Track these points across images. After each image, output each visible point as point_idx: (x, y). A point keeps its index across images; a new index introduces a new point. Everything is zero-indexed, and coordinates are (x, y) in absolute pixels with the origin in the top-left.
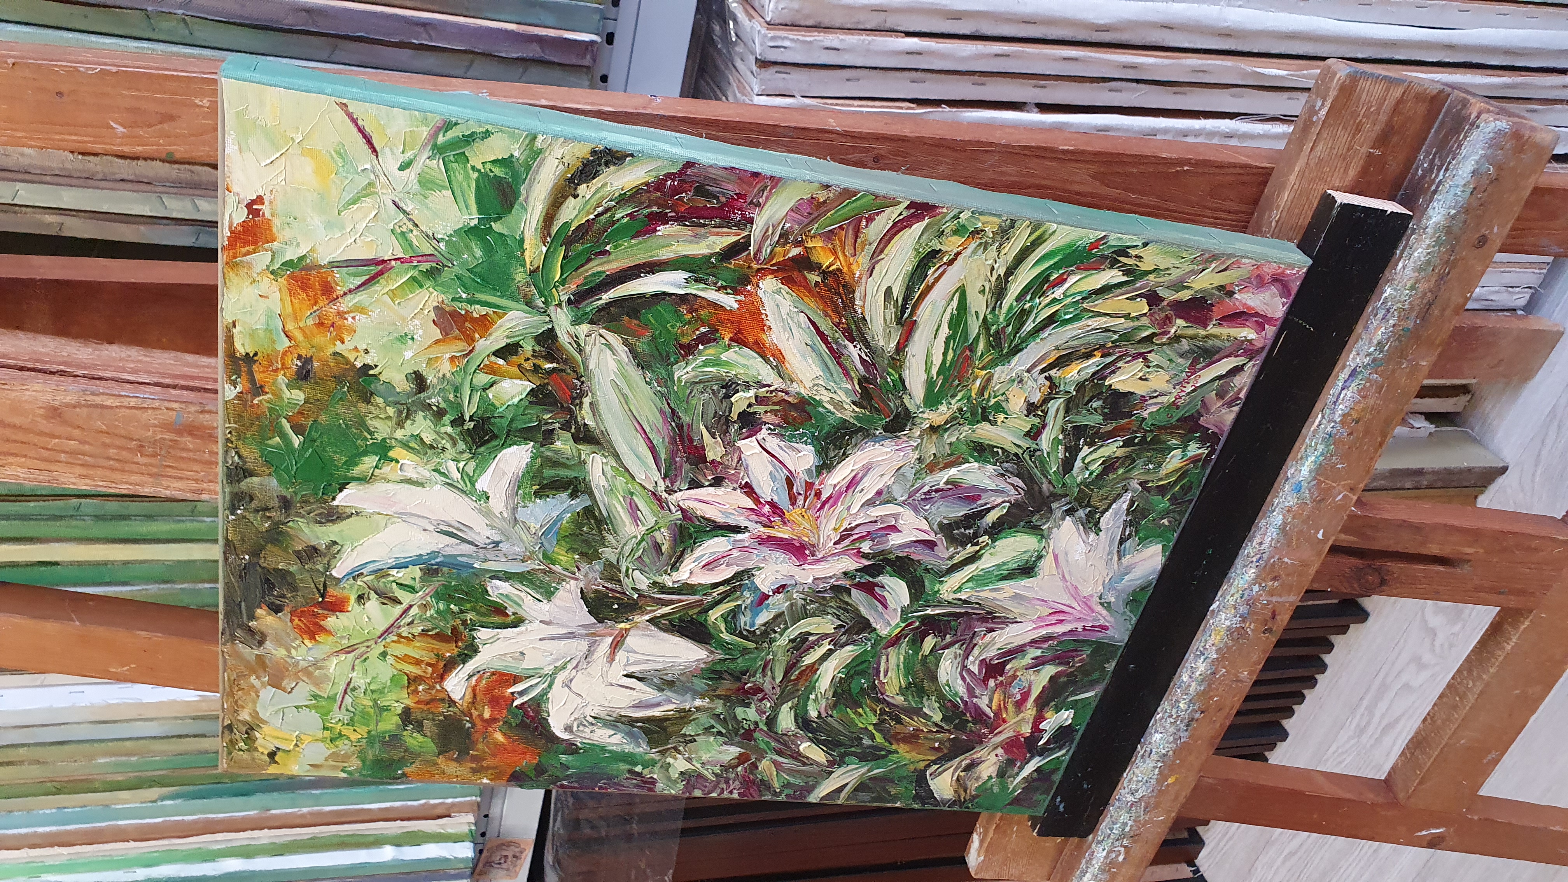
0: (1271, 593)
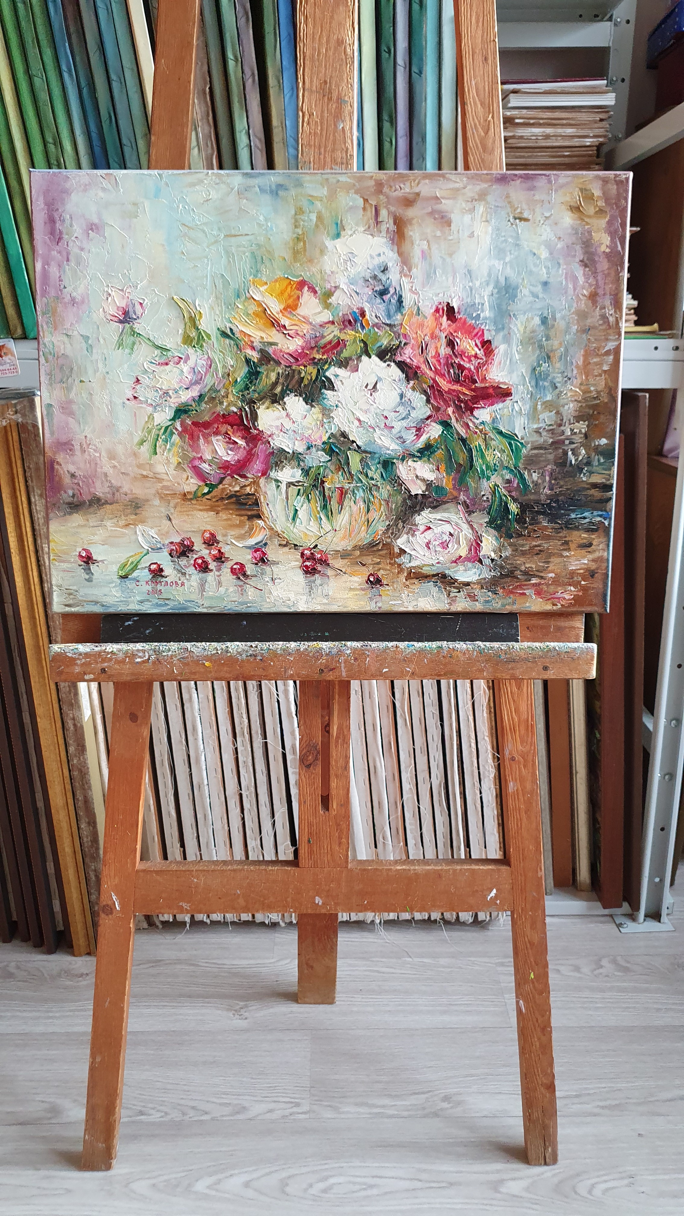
0: (346, 661)
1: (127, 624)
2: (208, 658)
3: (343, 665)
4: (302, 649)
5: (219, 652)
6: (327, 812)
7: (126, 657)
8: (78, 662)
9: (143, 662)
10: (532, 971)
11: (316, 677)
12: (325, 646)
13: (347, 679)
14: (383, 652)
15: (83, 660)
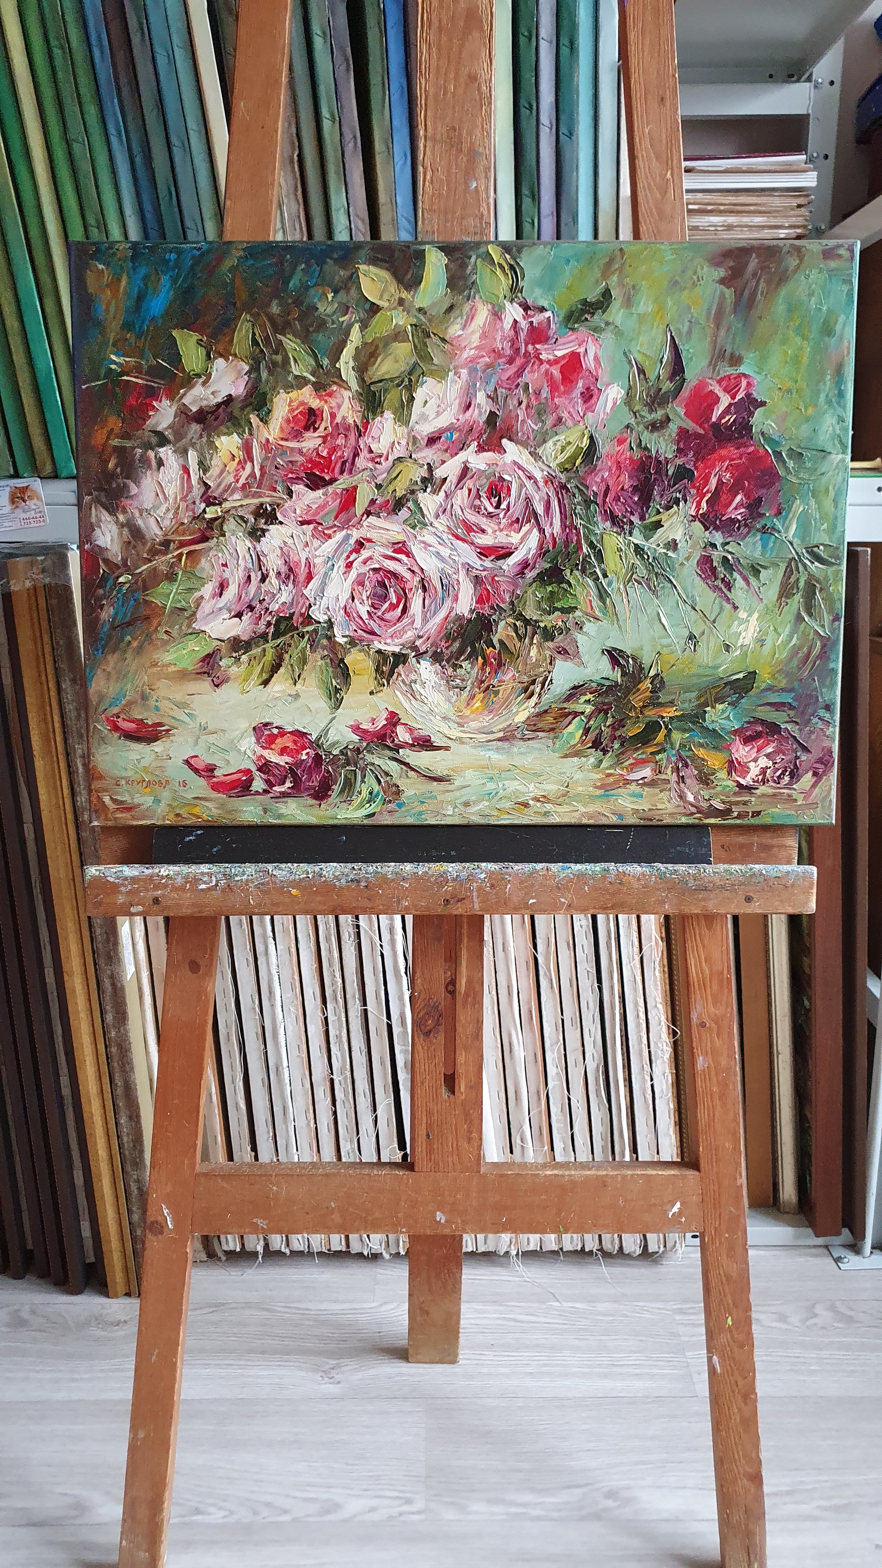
0: (479, 889)
1: (187, 839)
2: (296, 884)
3: (475, 894)
4: (420, 873)
5: (310, 876)
6: (452, 1096)
7: (186, 883)
8: (122, 889)
9: (209, 889)
10: (730, 1315)
11: (440, 911)
12: (452, 869)
13: (480, 913)
14: (529, 877)
15: (129, 887)
